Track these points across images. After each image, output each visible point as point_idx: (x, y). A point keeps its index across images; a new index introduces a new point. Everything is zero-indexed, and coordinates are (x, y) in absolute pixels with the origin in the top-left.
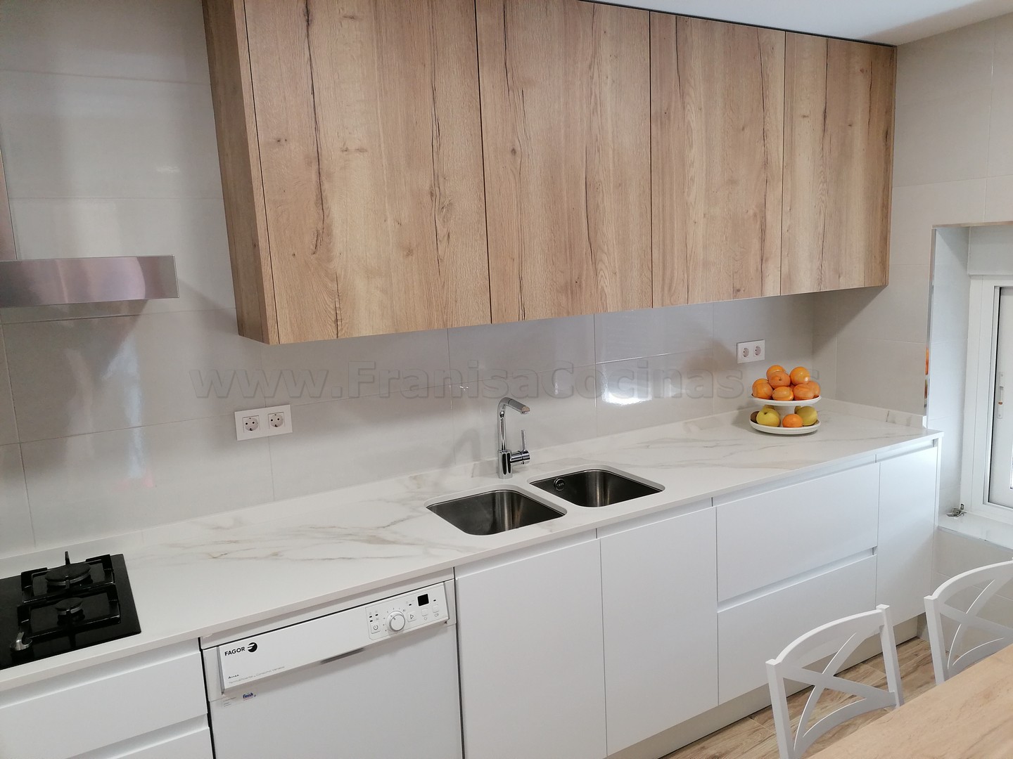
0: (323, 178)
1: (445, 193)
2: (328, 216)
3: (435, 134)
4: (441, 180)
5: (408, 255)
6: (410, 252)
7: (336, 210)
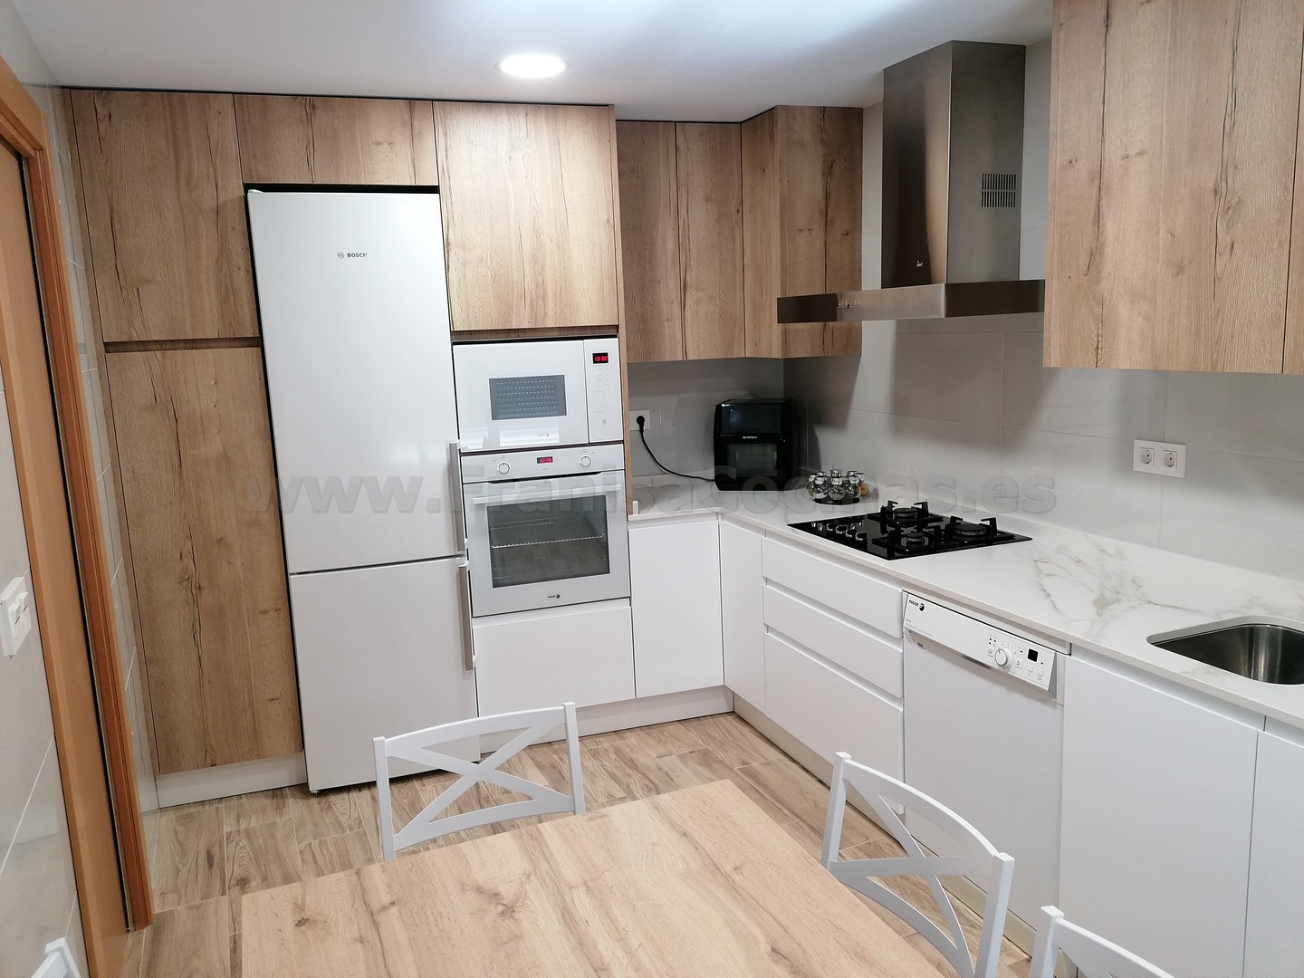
0: (1102, 192)
1: (1234, 188)
2: (1102, 234)
3: (1229, 111)
4: (1231, 170)
5: (1178, 274)
6: (1180, 270)
7: (1110, 226)
